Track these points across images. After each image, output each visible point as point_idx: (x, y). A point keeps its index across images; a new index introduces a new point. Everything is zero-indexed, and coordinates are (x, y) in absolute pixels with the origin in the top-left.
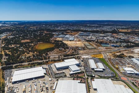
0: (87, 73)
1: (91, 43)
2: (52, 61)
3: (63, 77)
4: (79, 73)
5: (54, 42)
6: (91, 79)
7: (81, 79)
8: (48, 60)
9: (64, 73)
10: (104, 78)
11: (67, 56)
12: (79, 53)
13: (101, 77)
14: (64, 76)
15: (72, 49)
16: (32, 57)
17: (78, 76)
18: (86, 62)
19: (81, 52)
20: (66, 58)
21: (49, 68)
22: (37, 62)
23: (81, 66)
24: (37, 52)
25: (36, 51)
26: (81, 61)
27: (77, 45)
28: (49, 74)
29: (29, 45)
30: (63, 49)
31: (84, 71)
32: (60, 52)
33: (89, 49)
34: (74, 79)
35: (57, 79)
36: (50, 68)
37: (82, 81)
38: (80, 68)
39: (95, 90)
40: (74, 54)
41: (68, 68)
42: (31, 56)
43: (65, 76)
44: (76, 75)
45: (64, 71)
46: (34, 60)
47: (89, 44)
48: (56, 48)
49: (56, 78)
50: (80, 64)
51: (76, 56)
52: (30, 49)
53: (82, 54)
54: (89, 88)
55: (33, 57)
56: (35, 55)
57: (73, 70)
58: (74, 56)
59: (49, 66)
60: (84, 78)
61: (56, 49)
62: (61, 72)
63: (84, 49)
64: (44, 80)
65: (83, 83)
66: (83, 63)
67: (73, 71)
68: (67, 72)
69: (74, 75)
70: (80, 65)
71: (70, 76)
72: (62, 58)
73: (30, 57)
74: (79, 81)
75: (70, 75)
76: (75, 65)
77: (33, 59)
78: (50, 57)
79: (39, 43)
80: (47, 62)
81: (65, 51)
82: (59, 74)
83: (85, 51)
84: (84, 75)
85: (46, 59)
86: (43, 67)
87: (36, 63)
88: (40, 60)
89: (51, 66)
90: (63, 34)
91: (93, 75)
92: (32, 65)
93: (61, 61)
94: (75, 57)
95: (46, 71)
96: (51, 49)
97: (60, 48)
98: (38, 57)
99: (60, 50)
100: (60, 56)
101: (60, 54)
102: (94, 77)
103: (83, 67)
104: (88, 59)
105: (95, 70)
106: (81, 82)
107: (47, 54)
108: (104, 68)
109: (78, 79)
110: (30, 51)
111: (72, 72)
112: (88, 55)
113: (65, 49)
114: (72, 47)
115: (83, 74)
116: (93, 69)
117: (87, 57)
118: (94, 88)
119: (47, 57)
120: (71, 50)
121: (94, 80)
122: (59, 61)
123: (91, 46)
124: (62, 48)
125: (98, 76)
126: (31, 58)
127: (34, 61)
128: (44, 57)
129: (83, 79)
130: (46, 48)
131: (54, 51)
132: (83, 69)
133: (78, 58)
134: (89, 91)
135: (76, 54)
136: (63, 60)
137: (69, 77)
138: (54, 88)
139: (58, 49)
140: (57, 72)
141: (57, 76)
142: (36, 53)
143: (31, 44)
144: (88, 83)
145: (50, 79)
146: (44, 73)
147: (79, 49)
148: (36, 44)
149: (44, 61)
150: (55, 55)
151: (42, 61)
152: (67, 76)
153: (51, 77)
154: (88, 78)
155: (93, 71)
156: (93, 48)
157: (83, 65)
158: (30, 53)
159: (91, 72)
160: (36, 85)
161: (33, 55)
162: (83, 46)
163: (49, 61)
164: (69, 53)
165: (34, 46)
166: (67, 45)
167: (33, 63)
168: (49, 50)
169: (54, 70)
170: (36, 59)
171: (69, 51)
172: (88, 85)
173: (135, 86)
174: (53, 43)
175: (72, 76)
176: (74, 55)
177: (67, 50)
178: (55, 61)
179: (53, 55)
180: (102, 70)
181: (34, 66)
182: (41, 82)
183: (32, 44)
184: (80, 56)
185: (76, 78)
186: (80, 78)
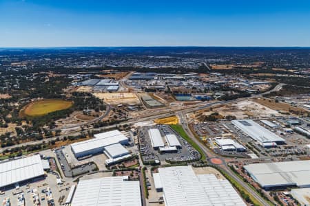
0: (144, 158)
1: (154, 95)
2: (65, 139)
3: (91, 172)
4: (126, 160)
5: (71, 97)
6: (152, 170)
7: (130, 172)
8: (55, 139)
9: (92, 163)
10: (179, 163)
11: (101, 126)
12: (129, 117)
13: (173, 164)
14: (93, 170)
15: (114, 110)
16: (15, 134)
17: (124, 167)
18: (142, 135)
19: (133, 114)
20: (99, 129)
21: (58, 155)
22: (28, 146)
23: (133, 145)
24: (28, 123)
25: (25, 119)
26: (132, 135)
27: (125, 101)
28: (58, 170)
29: (6, 107)
30: (93, 111)
31: (138, 154)
32: (85, 119)
33: (151, 107)
34: (115, 175)
35: (76, 179)
36: (61, 157)
37: (132, 175)
38: (130, 148)
39: (160, 190)
40: (118, 119)
41: (103, 153)
42: (13, 132)
43: (96, 170)
44: (121, 165)
45: (93, 159)
46: (21, 141)
47: (150, 98)
48: (76, 110)
49: (73, 177)
50: (129, 140)
51: (122, 124)
52: (10, 116)
53: (136, 119)
54: (147, 190)
55: (18, 134)
56: (24, 129)
57: (113, 156)
58: (118, 125)
59: (59, 151)
60: (137, 170)
61: (75, 113)
62: (87, 161)
63: (139, 107)
64: (44, 185)
65: (135, 180)
66: (136, 137)
67: (114, 158)
68: (101, 161)
69: (116, 165)
70: (130, 143)
71: (106, 169)
72: (88, 131)
73: (8, 134)
74: (127, 177)
75: (106, 166)
76: (119, 144)
77: (16, 140)
78: (60, 131)
79: (32, 100)
80: (53, 143)
81: (98, 116)
82: (80, 166)
83: (142, 112)
84: (138, 163)
85: (49, 135)
86: (41, 156)
87: (23, 148)
88: (35, 141)
89: (64, 151)
90: (93, 77)
91: (157, 161)
92: (15, 154)
93: (87, 137)
94: (120, 126)
95: (50, 164)
96: (65, 114)
97: (86, 109)
98: (29, 134)
99: (85, 114)
100: (86, 128)
101: (85, 122)
102: (159, 164)
103: (136, 147)
104: (148, 128)
105: (162, 149)
106: (129, 180)
107: (53, 125)
108: (179, 144)
109: (124, 172)
110: (8, 121)
111: (111, 160)
112: (148, 120)
113: (97, 110)
114: (113, 105)
115: (136, 160)
116: (157, 149)
117: (145, 124)
118: (157, 187)
119: (54, 133)
120: (112, 111)
121: (157, 172)
122: (82, 137)
123: (155, 101)
124: (90, 108)
125: (167, 161)
126: (11, 136)
127: (18, 143)
128: (46, 131)
129: (134, 171)
130: (50, 111)
131: (72, 116)
132: (136, 151)
133: (127, 128)
134: (148, 195)
135: (123, 121)
136: (91, 135)
137: (103, 172)
138: (68, 201)
139: (81, 112)
140: (77, 163)
141: (76, 171)
142: (24, 123)
143: (12, 105)
144: (146, 179)
145: (59, 181)
146: (45, 170)
147: (129, 109)
148: (26, 104)
149: (47, 141)
150: (74, 125)
151: (41, 142)
152: (101, 169)
153: (63, 175)
154: (145, 169)
155: (156, 152)
156: (160, 104)
157: (136, 143)
158: (9, 124)
159: (153, 155)
160: (23, 199)
161: (17, 129)
162: (138, 101)
163: (58, 140)
164: (106, 119)
165: (21, 107)
166: (102, 103)
167: (17, 149)
168: (58, 115)
169: (69, 159)
170: (24, 139)
171: (107, 115)
172: (146, 183)
173: (236, 172)
174: (70, 100)
175: (111, 168)
176: (118, 122)
177: (103, 113)
178: (73, 139)
179: (67, 125)
180: (175, 148)
181: (20, 155)
182: (35, 190)
183: (16, 104)
184: (131, 125)
185: (120, 172)
186: (129, 170)
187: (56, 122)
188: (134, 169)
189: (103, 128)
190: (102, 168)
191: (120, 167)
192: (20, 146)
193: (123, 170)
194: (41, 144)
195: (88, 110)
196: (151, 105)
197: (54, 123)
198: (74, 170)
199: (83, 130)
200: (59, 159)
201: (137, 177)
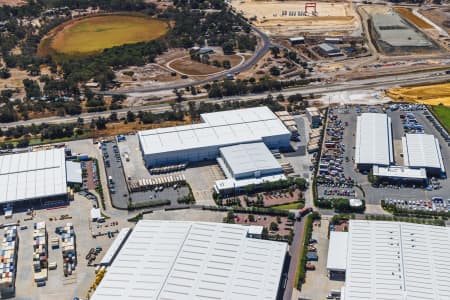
0: (322, 189)
1: (415, 12)
2: (131, 117)
3: (174, 204)
4: (269, 189)
5: (170, 9)
6: (335, 223)
7: (274, 219)
8: (106, 115)
9: (183, 183)
10: (421, 216)
11: (229, 94)
12: (314, 75)
13: (400, 214)
14: (179, 202)
15: (275, 51)
16: (22, 97)
17: (260, 204)
18: (336, 129)
19: (331, 67)
20: (220, 102)
21: (106, 156)
22: (44, 126)
23: (301, 152)
24: (53, 71)
25: (48, 61)
26: (307, 123)
27: (316, 28)
28: (99, 189)
29: (12, 28)
30: (218, 51)
31: (309, 180)
32: (194, 72)
33: (391, 50)
34: (230, 220)
35: (134, 215)
36: (113, 159)
37: (274, 228)
38: (292, 161)
39: (338, 275)
40: (281, 79)
41: (215, 162)
42: (18, 91)
43: (188, 201)
45: (186, 175)
46: (31, 114)
47: (397, 20)
48: (174, 45)
49: (131, 209)
50: (295, 137)
51: (287, 93)
52: (17, 51)
53: (331, 83)
54: (305, 268)
55: (29, 96)
56: (42, 85)
58: (275, 95)
59: (109, 147)
60: (292, 218)
61: (172, 53)
62: (170, 178)
63: (352, 48)
64: (63, 218)
65: (278, 239)
66: (316, 132)
67: (239, 178)
68: (204, 183)
69: (241, 198)
70: (295, 146)
71: (212, 203)
72: (191, 105)
73: (8, 94)
74: (258, 230)
75: (215, 196)
76: (263, 144)
77: (22, 109)
78: (123, 97)
79: (74, 13)
80: (101, 124)
81: (227, 65)
82: (151, 187)
83: (356, 64)
84: (303, 201)
85: (97, 106)
86: (68, 153)
87: (34, 129)
88: (62, 115)
89: (121, 146)
91: (355, 203)
92: (14, 142)
93: (187, 118)
94: (281, 98)
95: (84, 174)
96: (143, 53)
97: (201, 44)
98: (51, 99)
99: (195, 57)
100: (188, 95)
101: (190, 81)
102: (360, 210)
103: (308, 159)
104: (360, 108)
105: (383, 172)
107: (108, 81)
108: (436, 162)
109: (256, 217)
110: (11, 63)
111: (230, 183)
112: (370, 86)
113: (228, 50)
114: (276, 39)
115: (297, 192)
116: (365, 169)
117: (356, 97)
118: (330, 266)
119: (108, 99)
120: (269, 55)
122: (174, 118)
123: (410, 32)
124: (212, 43)
125: (385, 206)
126: (12, 100)
127: (26, 118)
128: (89, 95)
129: (284, 220)
130: (110, 46)
131: (159, 59)
132: (305, 167)
133: (298, 105)
134: (302, 280)
135: (292, 84)
137: (204, 208)
138: (106, 259)
139: (186, 52)
140: (147, 180)
141: (139, 198)
142: (45, 71)
143: (26, 22)
144: (309, 241)
145: (96, 213)
146: (70, 185)
147: (322, 53)
148: (58, 24)
149: (87, 118)
150: (161, 84)
151: (73, 119)
152: (199, 202)
153: (108, 202)
154: (316, 217)
155: (363, 180)
156: (423, 42)
157: (314, 146)
158: (12, 71)
159: (351, 184)
160: (15, 238)
161: (28, 84)
162: (356, 28)
163: (114, 118)
164: (247, 75)
165: (45, 31)
166: (248, 29)
167: (21, 131)
168: (126, 56)
169: (129, 168)
170: (40, 109)
171: (254, 63)
172: (305, 251)
174: (164, 16)
175: (224, 201)
176: (279, 87)
177: (242, 57)
178: (149, 120)
179: (145, 84)
180: (421, 175)
181: (24, 145)
182: (41, 225)
183: (36, 22)
184: (312, 96)
185: (246, 216)
186: (272, 214)
187: (119, 74)
188: (284, 214)
189: (232, 99)
190: (203, 198)
191: (248, 204)
192: (28, 124)
193: (255, 212)
194: (74, 125)
195: (207, 48)
196: (394, 42)
197: (111, 77)
198: (135, 196)
199: (180, 99)
200: (107, 164)
201: (288, 233)
